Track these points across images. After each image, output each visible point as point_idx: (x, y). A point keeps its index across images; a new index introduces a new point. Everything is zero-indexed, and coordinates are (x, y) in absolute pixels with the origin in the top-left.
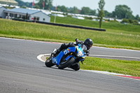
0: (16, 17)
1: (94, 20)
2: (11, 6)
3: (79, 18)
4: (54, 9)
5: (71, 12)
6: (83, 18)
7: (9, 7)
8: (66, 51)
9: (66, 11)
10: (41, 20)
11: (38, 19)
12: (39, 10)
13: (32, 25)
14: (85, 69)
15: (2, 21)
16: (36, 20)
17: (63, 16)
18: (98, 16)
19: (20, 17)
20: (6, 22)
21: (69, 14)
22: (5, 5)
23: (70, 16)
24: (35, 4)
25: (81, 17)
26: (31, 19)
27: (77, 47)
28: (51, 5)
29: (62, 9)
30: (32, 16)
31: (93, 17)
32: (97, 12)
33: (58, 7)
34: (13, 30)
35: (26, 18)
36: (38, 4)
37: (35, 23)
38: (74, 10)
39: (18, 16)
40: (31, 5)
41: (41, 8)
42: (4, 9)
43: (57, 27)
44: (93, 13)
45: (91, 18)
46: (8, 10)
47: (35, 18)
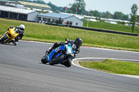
0: (49, 22)
1: (127, 25)
2: (45, 11)
3: (112, 23)
4: (87, 13)
5: (104, 17)
6: (116, 23)
7: (42, 12)
8: (57, 50)
9: (99, 16)
10: (74, 24)
11: (71, 23)
12: (72, 14)
13: (65, 29)
14: (117, 73)
15: (35, 25)
16: (69, 24)
17: (95, 20)
18: (131, 21)
19: (53, 22)
20: (39, 26)
21: (102, 19)
22: (38, 10)
23: (103, 21)
24: (68, 9)
25: (113, 22)
26: (64, 24)
27: (67, 45)
28: (84, 10)
29: (95, 14)
30: (65, 21)
31: (125, 21)
32: (130, 17)
33: (91, 12)
34: (46, 34)
35: (59, 22)
36: (71, 9)
37: (68, 28)
38: (107, 15)
39: (51, 20)
40: (64, 10)
41: (74, 13)
42: (38, 13)
43: (90, 31)
44: (125, 17)
45: (124, 23)
46: (42, 14)
47: (68, 23)
